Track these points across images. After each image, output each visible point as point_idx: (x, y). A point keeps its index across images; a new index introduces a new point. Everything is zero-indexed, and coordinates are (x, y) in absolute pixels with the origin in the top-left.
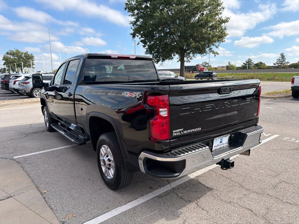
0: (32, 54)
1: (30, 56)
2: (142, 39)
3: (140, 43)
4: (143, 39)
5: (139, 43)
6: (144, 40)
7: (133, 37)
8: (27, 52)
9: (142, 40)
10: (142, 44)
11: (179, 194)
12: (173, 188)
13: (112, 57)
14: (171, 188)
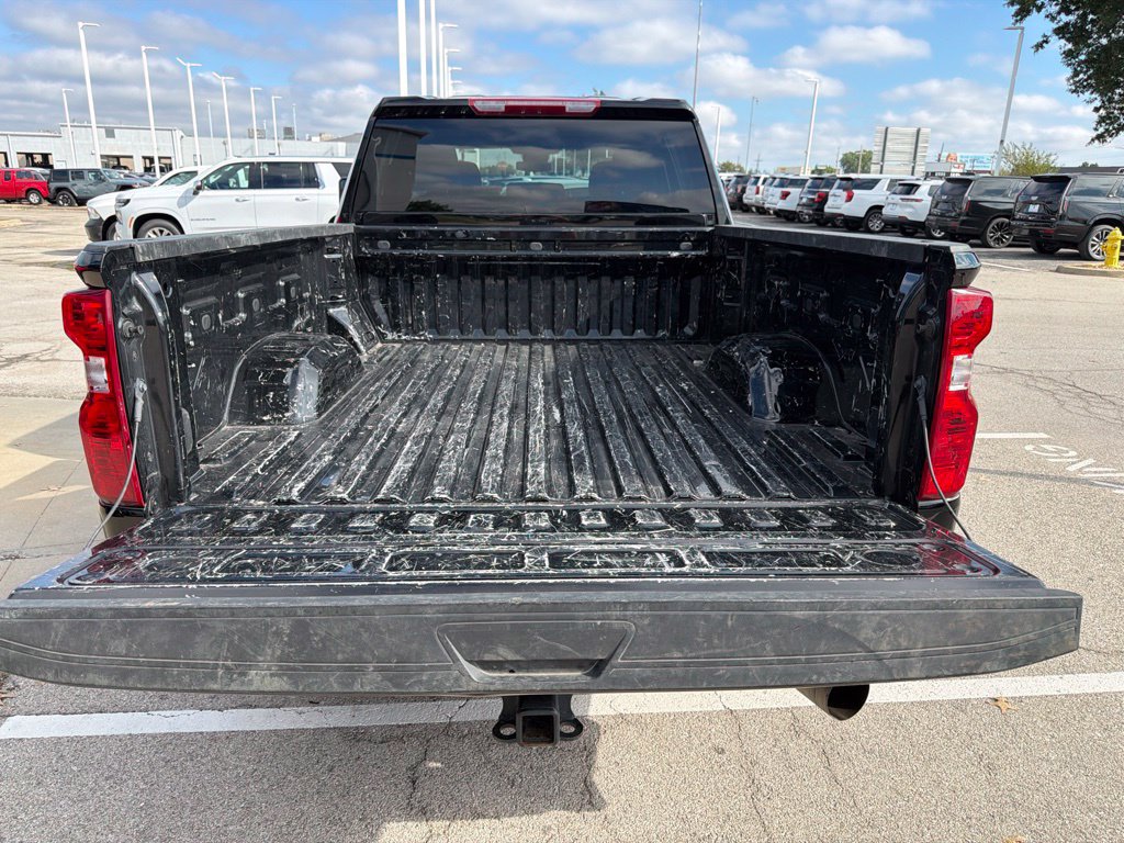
2: (1064, 18)
3: (1054, 38)
4: (1072, 18)
5: (1047, 42)
6: (1075, 25)
7: (1017, 14)
9: (1067, 24)
10: (1059, 45)
11: (433, 759)
12: (450, 724)
13: (479, 109)
14: (444, 720)
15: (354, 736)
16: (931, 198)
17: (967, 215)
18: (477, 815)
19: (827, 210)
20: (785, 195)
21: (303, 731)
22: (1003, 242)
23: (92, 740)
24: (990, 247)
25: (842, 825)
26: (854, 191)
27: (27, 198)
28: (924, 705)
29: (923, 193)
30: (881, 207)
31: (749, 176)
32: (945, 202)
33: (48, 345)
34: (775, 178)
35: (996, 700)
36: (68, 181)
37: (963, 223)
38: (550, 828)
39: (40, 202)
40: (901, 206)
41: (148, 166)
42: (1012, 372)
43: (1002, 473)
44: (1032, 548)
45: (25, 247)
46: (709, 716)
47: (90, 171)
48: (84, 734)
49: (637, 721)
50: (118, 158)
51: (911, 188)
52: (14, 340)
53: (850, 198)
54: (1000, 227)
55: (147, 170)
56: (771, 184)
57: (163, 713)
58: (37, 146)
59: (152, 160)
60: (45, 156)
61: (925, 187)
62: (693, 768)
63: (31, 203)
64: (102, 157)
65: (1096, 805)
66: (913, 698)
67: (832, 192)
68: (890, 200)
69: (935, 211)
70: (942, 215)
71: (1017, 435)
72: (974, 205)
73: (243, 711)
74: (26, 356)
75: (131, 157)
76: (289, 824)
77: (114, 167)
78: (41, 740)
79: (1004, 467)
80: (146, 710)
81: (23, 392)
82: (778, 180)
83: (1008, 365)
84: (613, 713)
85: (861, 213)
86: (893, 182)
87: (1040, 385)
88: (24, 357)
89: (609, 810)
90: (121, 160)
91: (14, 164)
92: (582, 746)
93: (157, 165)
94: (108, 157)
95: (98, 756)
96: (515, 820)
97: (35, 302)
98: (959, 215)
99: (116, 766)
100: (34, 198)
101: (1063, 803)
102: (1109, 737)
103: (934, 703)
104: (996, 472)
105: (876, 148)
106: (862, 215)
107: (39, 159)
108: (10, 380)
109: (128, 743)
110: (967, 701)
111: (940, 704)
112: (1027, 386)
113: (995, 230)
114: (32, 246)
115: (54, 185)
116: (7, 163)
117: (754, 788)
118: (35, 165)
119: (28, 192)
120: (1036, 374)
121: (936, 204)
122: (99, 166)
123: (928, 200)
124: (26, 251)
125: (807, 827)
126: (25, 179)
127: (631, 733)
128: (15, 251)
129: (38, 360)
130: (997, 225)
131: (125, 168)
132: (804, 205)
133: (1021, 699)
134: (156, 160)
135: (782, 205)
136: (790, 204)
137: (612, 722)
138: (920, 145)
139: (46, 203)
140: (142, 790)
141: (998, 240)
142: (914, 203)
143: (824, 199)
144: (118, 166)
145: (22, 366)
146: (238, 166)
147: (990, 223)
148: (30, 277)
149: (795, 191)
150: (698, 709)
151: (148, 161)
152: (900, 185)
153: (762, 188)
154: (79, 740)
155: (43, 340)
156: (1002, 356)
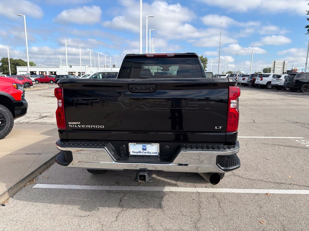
0: (206, 58)
1: (204, 59)
8: (202, 56)
11: (126, 197)
12: (131, 191)
13: (148, 56)
14: (130, 190)
15: (109, 191)
16: (284, 79)
17: (295, 83)
18: (134, 208)
19: (255, 83)
20: (244, 79)
21: (98, 190)
22: (306, 91)
23: (53, 189)
24: (303, 92)
25: (219, 215)
26: (263, 78)
27: (50, 82)
28: (248, 194)
29: (283, 78)
30: (271, 82)
31: (234, 75)
32: (289, 80)
33: (51, 114)
34: (241, 75)
35: (267, 194)
36: (60, 78)
37: (294, 86)
38: (150, 211)
39: (53, 83)
40: (276, 81)
41: (79, 74)
42: (299, 123)
43: (287, 146)
44: (289, 163)
45: (48, 93)
46: (193, 193)
47: (65, 75)
48: (51, 188)
49: (175, 193)
50: (72, 72)
51: (279, 77)
52: (44, 113)
53: (262, 80)
54: (305, 87)
55: (79, 75)
56: (240, 77)
57: (68, 185)
58: (53, 70)
59: (80, 73)
60: (55, 72)
61: (283, 76)
62: (186, 202)
63: (51, 83)
64: (68, 72)
65: (286, 216)
66: (245, 192)
67: (257, 78)
68: (273, 80)
69: (286, 83)
70: (288, 84)
71: (295, 138)
72: (297, 81)
73: (85, 186)
74: (47, 116)
75: (75, 72)
76: (92, 206)
77: (71, 75)
78: (43, 188)
79: (288, 144)
80: (65, 184)
81: (45, 123)
82: (242, 75)
83: (298, 121)
84: (169, 191)
85: (265, 83)
86: (274, 75)
87: (306, 126)
88: (46, 116)
89: (164, 209)
90: (73, 73)
91: (48, 74)
92: (161, 197)
93: (81, 74)
94: (70, 72)
95: (54, 192)
96: (142, 209)
97: (50, 105)
98: (293, 84)
99: (57, 194)
100: (52, 82)
101: (277, 215)
102: (295, 203)
103: (250, 193)
104: (285, 146)
105: (272, 67)
106: (266, 84)
107: (54, 73)
108: (42, 121)
109: (60, 190)
110: (259, 194)
111: (252, 194)
112: (302, 126)
113: (304, 88)
114: (50, 93)
115: (56, 79)
116: (46, 74)
117: (200, 207)
118: (52, 74)
119: (51, 80)
120: (305, 123)
121: (286, 81)
122: (68, 74)
123: (284, 80)
124: (49, 94)
125: (211, 215)
126: (50, 78)
127: (173, 195)
128: (46, 94)
129: (49, 117)
130: (305, 86)
131: (74, 75)
132: (249, 82)
133: (274, 194)
134: (81, 73)
135: (243, 82)
136: (245, 82)
137: (169, 192)
138: (285, 65)
139: (54, 83)
140: (62, 198)
141: (305, 90)
142: (280, 81)
143: (255, 80)
144: (72, 75)
145: (46, 118)
146: (100, 73)
147: (302, 86)
148: (49, 99)
149: (247, 78)
150: (190, 191)
151: (79, 73)
152: (276, 76)
153: (237, 77)
154: (50, 189)
155: (51, 113)
156: (297, 119)
